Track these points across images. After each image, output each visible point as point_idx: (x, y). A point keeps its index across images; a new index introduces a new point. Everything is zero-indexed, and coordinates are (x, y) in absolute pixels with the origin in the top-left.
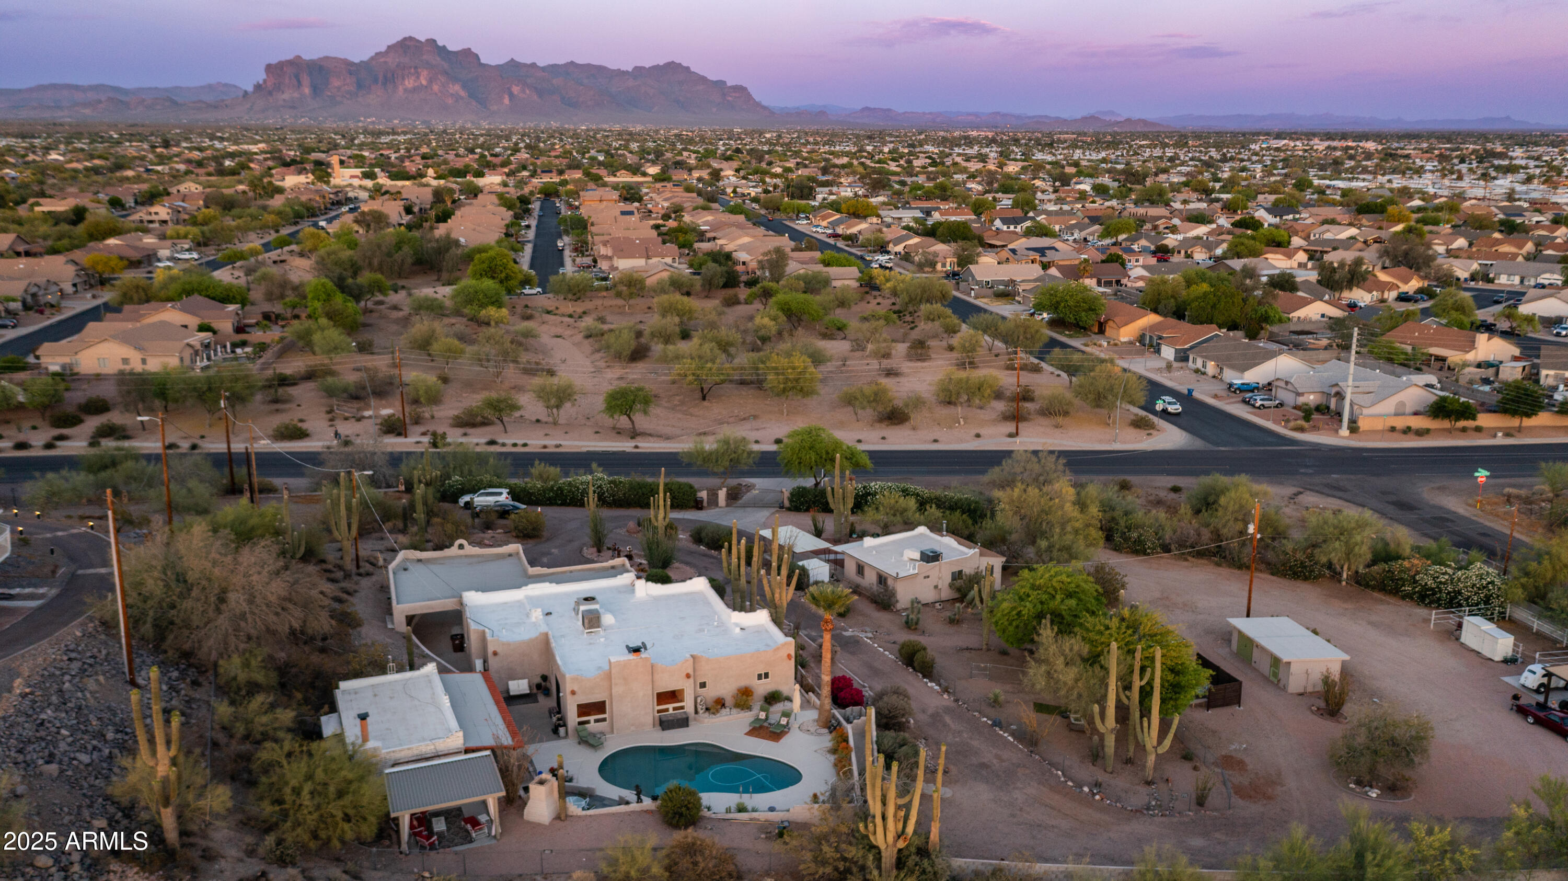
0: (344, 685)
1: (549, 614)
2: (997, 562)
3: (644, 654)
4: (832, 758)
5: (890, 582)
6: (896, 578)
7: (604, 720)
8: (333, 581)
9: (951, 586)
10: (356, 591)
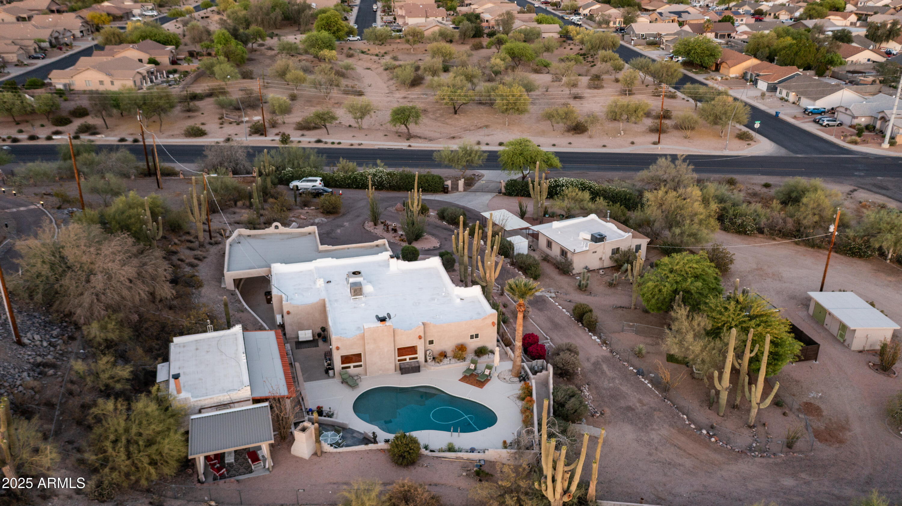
0: (177, 340)
1: (329, 282)
2: (644, 242)
3: (388, 323)
4: (520, 404)
5: (569, 255)
6: (574, 253)
7: (361, 366)
8: (191, 249)
9: (611, 258)
10: (205, 258)
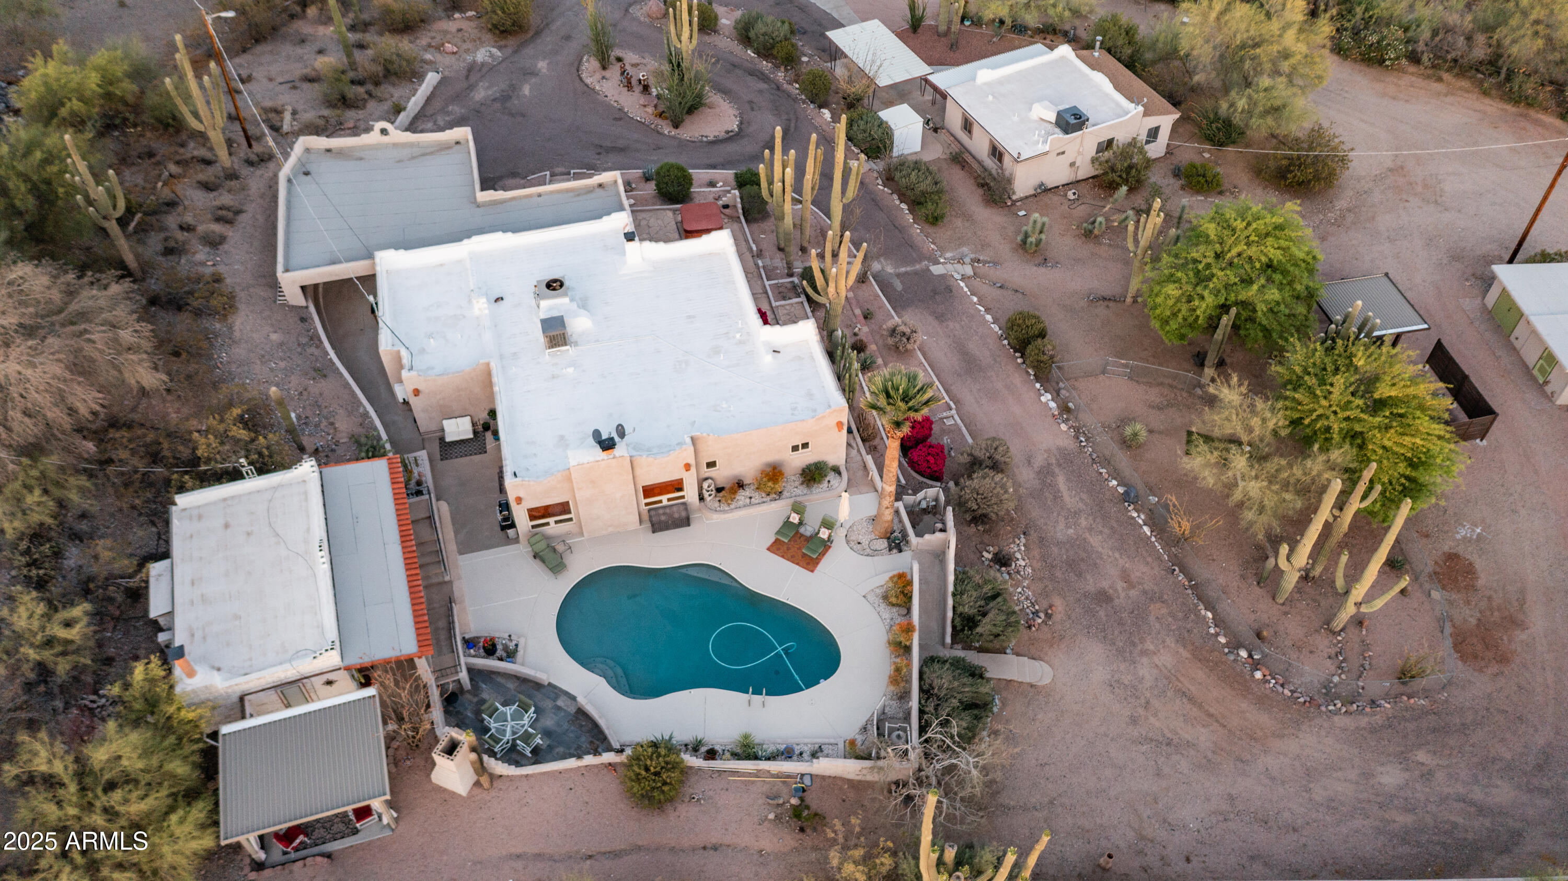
0: (183, 501)
1: (499, 299)
2: (1166, 121)
3: (621, 450)
4: (888, 613)
5: (1007, 159)
6: (1016, 161)
7: (571, 519)
8: (208, 187)
9: (1094, 160)
10: (238, 212)
